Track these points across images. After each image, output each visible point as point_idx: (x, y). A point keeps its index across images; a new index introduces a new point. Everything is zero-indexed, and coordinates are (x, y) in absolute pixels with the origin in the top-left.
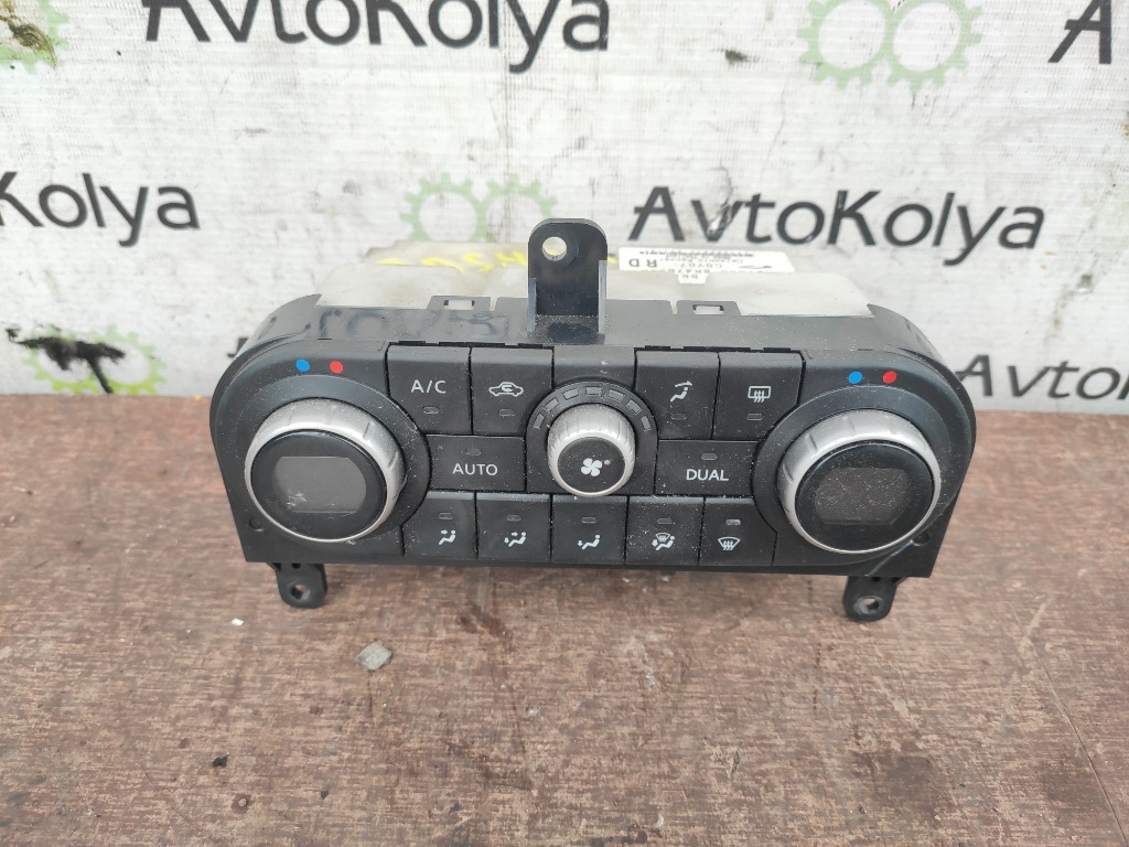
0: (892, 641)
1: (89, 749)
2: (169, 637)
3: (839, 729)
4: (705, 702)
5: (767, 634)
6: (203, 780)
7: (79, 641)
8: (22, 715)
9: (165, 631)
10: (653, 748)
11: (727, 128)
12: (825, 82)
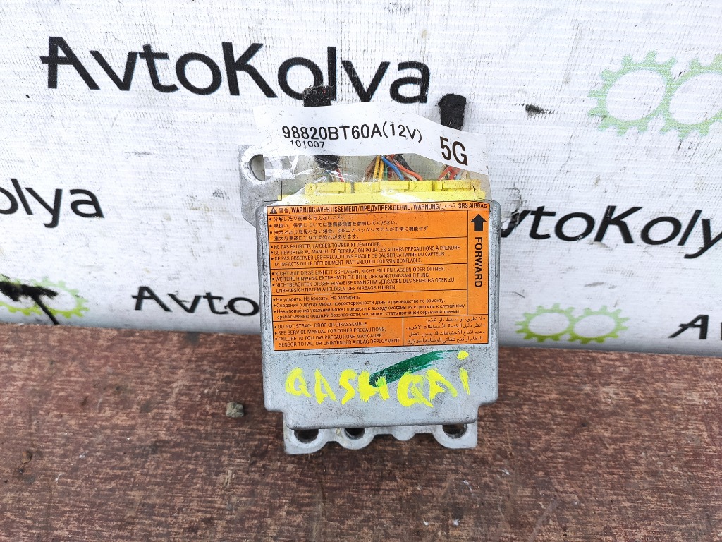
11: (522, 161)
12: (607, 130)
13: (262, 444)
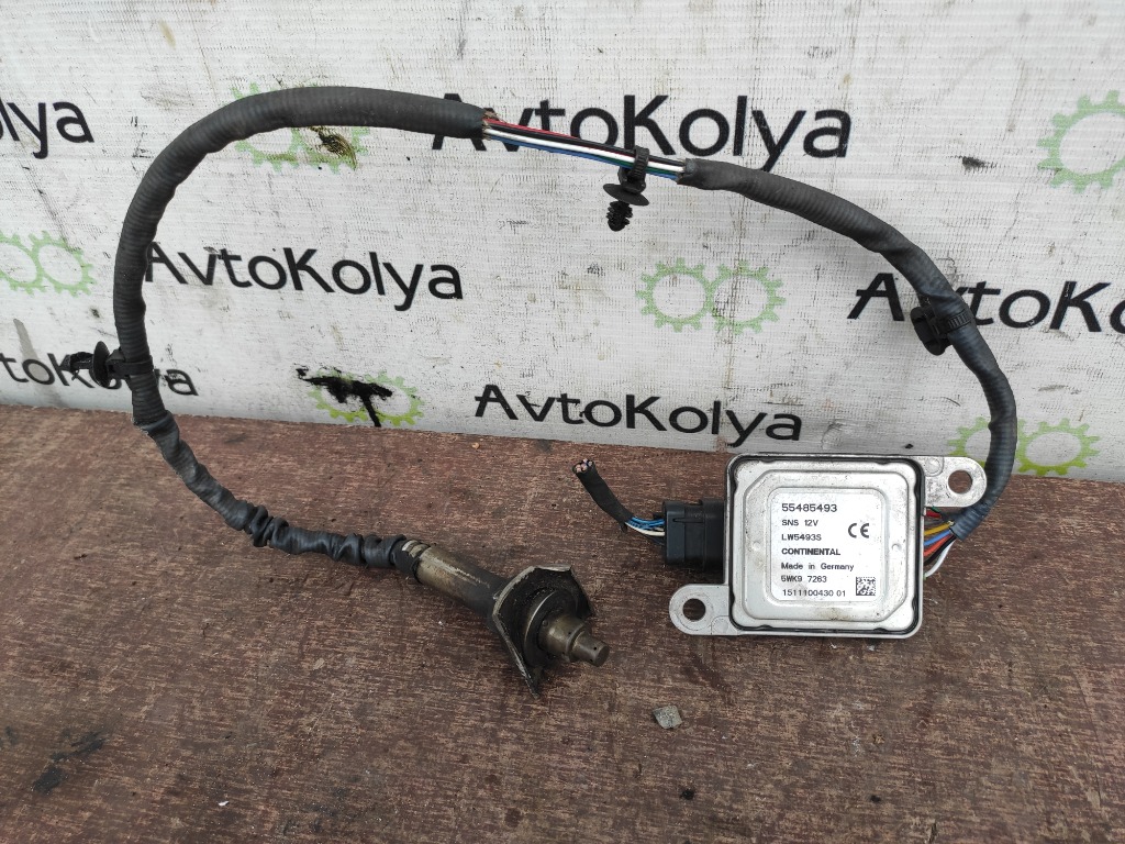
0: (1089, 732)
1: (392, 755)
2: (446, 661)
3: (1032, 813)
4: (907, 773)
5: (967, 713)
6: (481, 793)
7: (376, 658)
8: (338, 720)
9: (443, 655)
10: (858, 812)
11: (958, 224)
12: (1062, 185)
13: (633, 556)
